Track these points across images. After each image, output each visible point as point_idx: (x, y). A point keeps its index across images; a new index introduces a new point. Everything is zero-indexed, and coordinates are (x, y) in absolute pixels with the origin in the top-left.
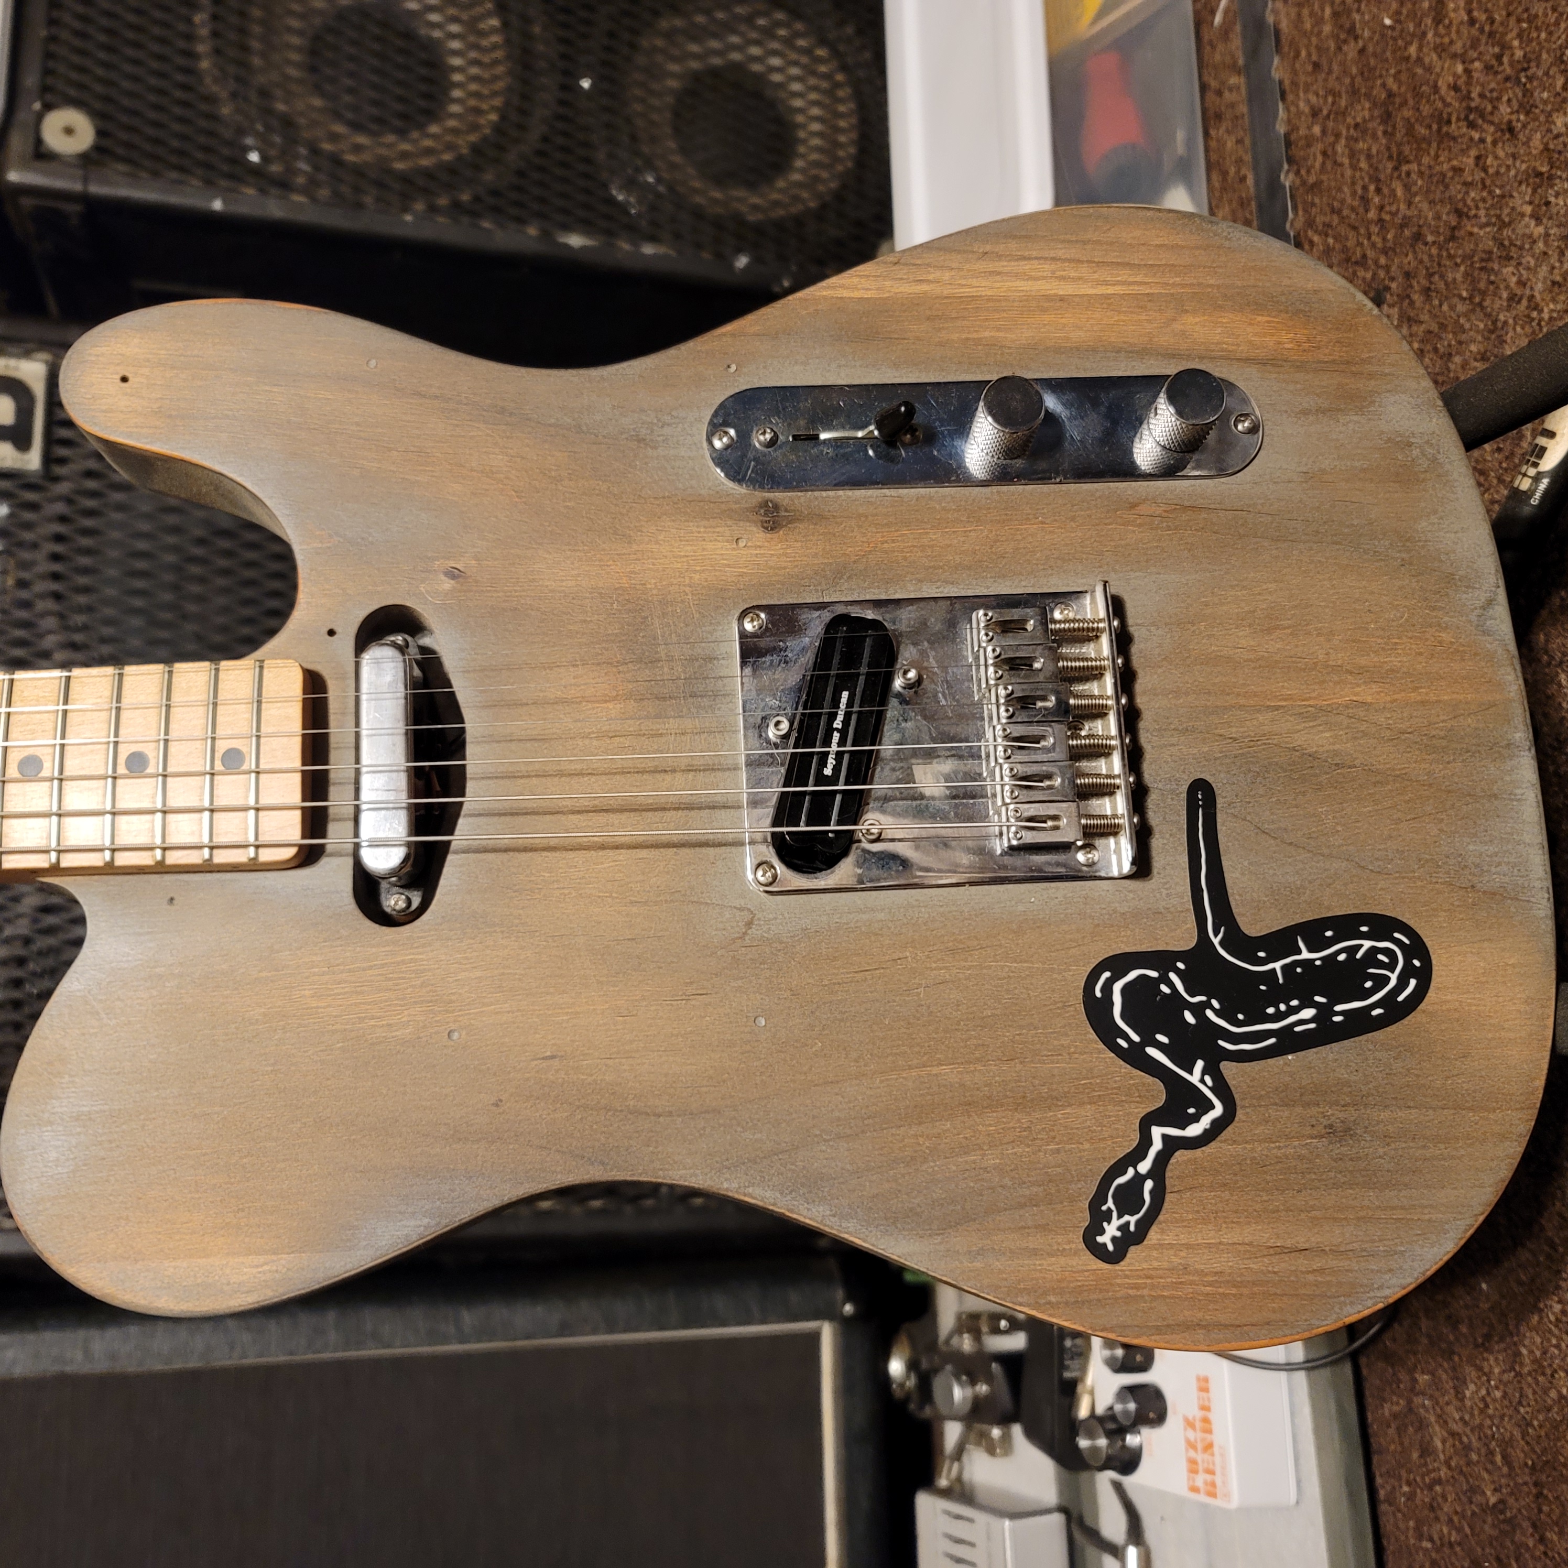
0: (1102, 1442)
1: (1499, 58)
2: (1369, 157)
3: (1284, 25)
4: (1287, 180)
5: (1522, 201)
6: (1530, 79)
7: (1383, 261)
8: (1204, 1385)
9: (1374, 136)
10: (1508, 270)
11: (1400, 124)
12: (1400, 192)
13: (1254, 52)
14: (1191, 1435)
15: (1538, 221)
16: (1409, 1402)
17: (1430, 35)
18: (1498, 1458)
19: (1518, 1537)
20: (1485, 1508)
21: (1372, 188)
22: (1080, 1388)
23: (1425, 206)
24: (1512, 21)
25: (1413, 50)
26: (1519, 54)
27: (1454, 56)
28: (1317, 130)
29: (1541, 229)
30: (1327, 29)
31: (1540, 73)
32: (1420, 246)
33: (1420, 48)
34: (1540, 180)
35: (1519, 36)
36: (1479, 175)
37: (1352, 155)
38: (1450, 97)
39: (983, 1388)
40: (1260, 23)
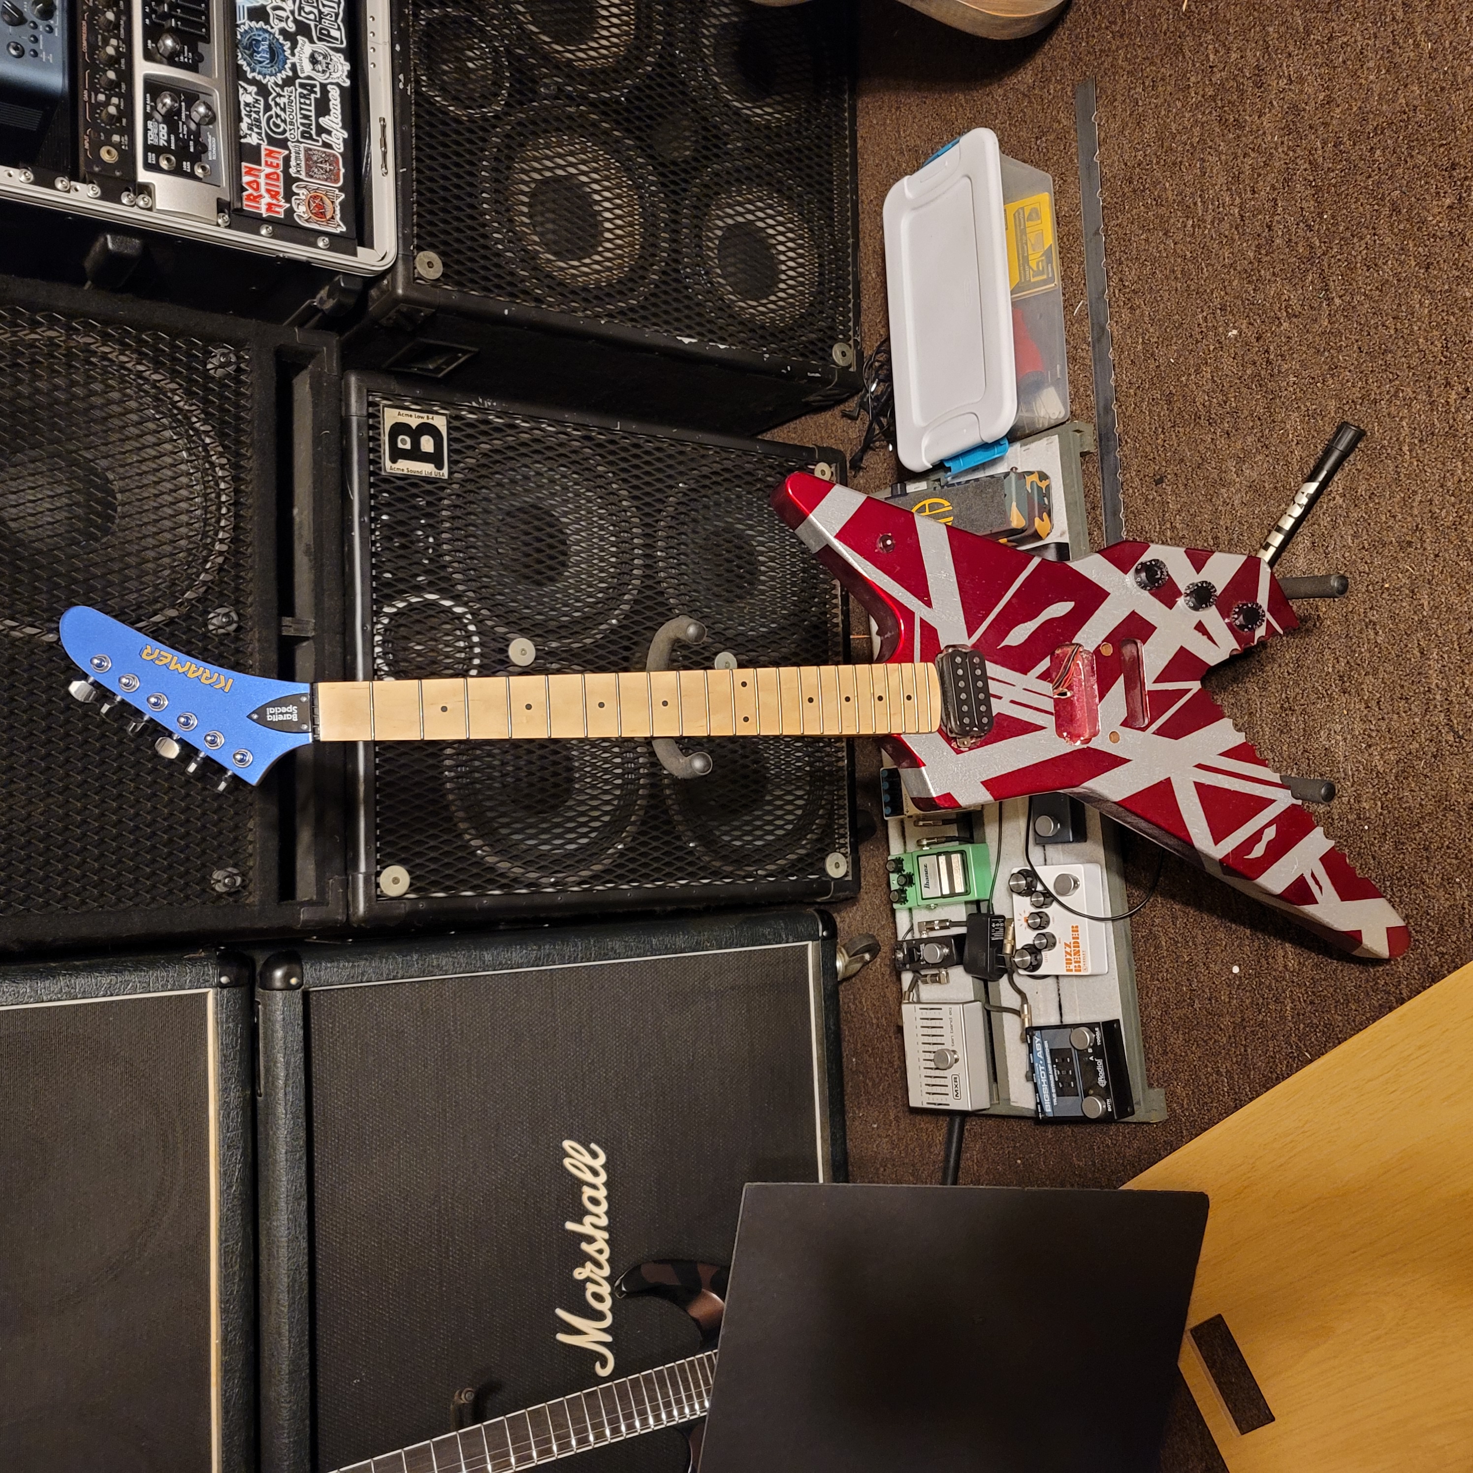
0: (1028, 958)
1: (1225, 402)
2: (1159, 416)
3: (1115, 334)
4: (1114, 407)
5: (1231, 464)
6: (1238, 417)
7: (1164, 463)
8: (1075, 929)
9: (1162, 408)
10: (1224, 490)
11: (1176, 408)
12: (1174, 438)
13: (1098, 340)
14: (1068, 950)
15: (1238, 476)
16: (1150, 930)
17: (1193, 377)
19: (1198, 969)
20: (1184, 963)
21: (1160, 430)
22: (1005, 942)
23: (1187, 449)
24: (1232, 389)
25: (1184, 379)
26: (1234, 405)
27: (1204, 391)
28: (1132, 391)
29: (1238, 479)
30: (1140, 347)
32: (1183, 465)
33: (1187, 380)
34: (1241, 461)
35: (1235, 397)
36: (1213, 447)
37: (1150, 411)
38: (1201, 407)
39: (946, 951)
40: (1103, 329)
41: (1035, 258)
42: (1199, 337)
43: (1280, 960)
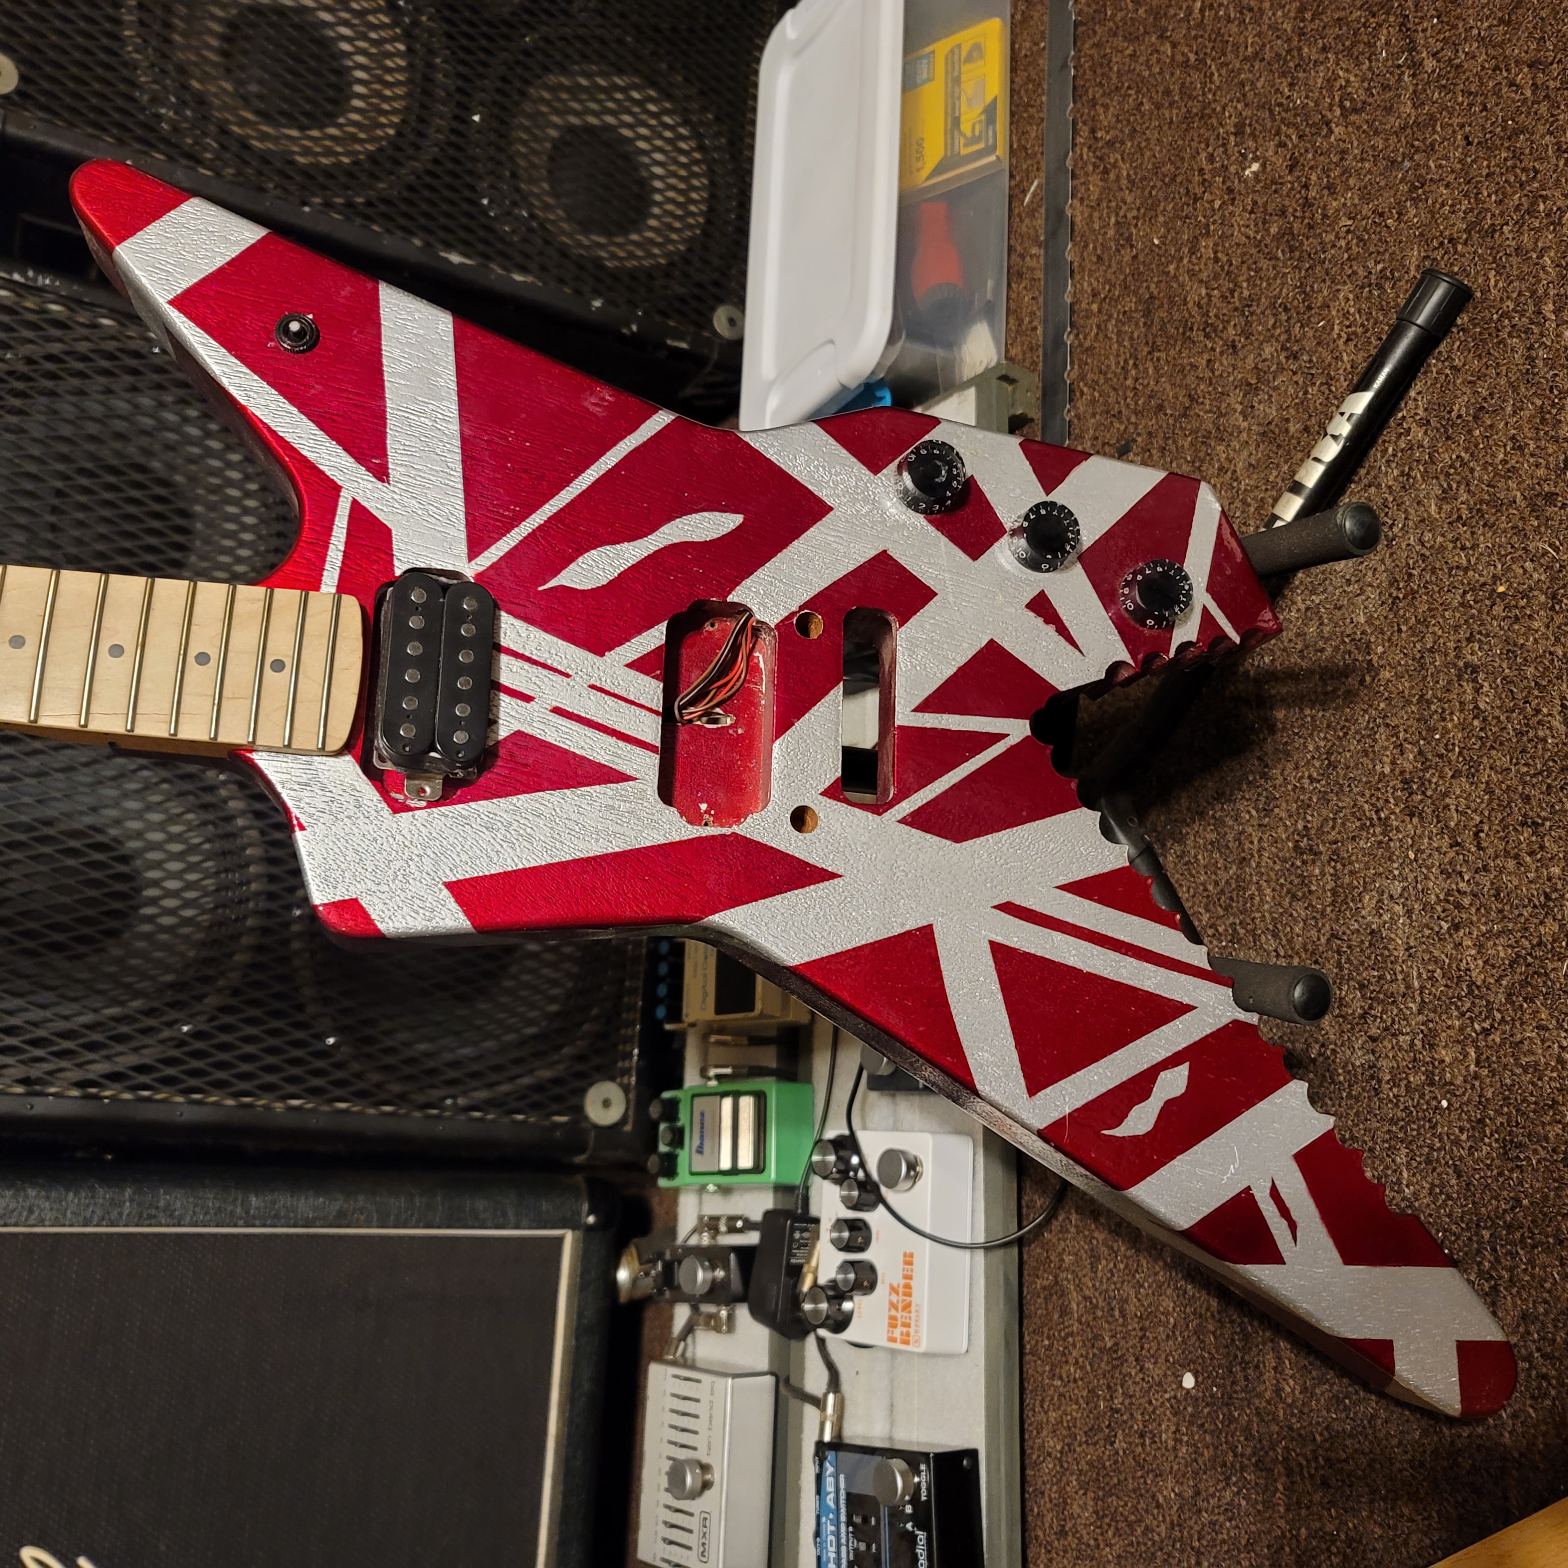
0: (824, 1306)
1: (1232, 292)
2: (1131, 339)
3: (1078, 220)
4: (1069, 340)
5: (1235, 399)
6: (1252, 314)
7: (1133, 419)
8: (908, 1260)
9: (1137, 324)
10: (1221, 448)
11: (1156, 320)
12: (1151, 371)
13: (1052, 234)
14: (894, 1298)
15: (1245, 418)
17: (1185, 261)
18: (1117, 1313)
20: (1103, 1351)
21: (1131, 362)
22: (805, 1269)
23: (1168, 387)
24: (1244, 268)
25: (1172, 268)
26: (1246, 293)
27: (1201, 281)
28: (1095, 307)
29: (1245, 424)
30: (1111, 233)
31: (1258, 311)
33: (1177, 268)
34: (1250, 389)
35: (1248, 280)
36: (1208, 374)
37: (1119, 333)
38: (1195, 311)
39: (720, 1274)
40: (1060, 213)
41: (970, 118)
42: (1199, 190)
43: (1269, 1375)
